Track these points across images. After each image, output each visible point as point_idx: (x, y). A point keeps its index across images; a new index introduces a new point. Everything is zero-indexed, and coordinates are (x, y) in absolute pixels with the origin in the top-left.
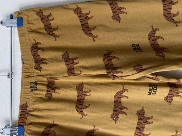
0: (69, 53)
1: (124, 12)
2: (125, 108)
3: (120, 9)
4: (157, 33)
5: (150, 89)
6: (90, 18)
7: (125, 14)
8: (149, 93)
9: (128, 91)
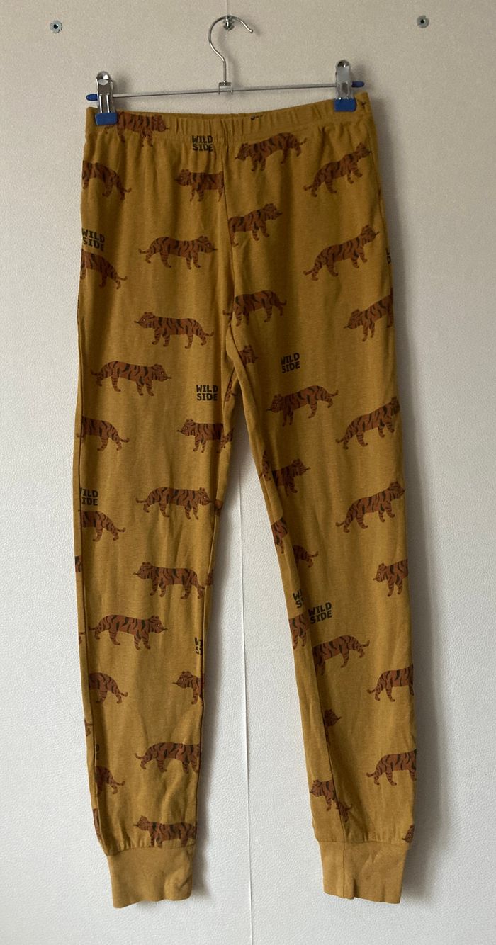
0: (277, 219)
1: (366, 334)
2: (167, 341)
3: (372, 325)
4: (322, 404)
5: (208, 386)
6: (355, 263)
7: (363, 336)
8: (199, 386)
9: (202, 344)
